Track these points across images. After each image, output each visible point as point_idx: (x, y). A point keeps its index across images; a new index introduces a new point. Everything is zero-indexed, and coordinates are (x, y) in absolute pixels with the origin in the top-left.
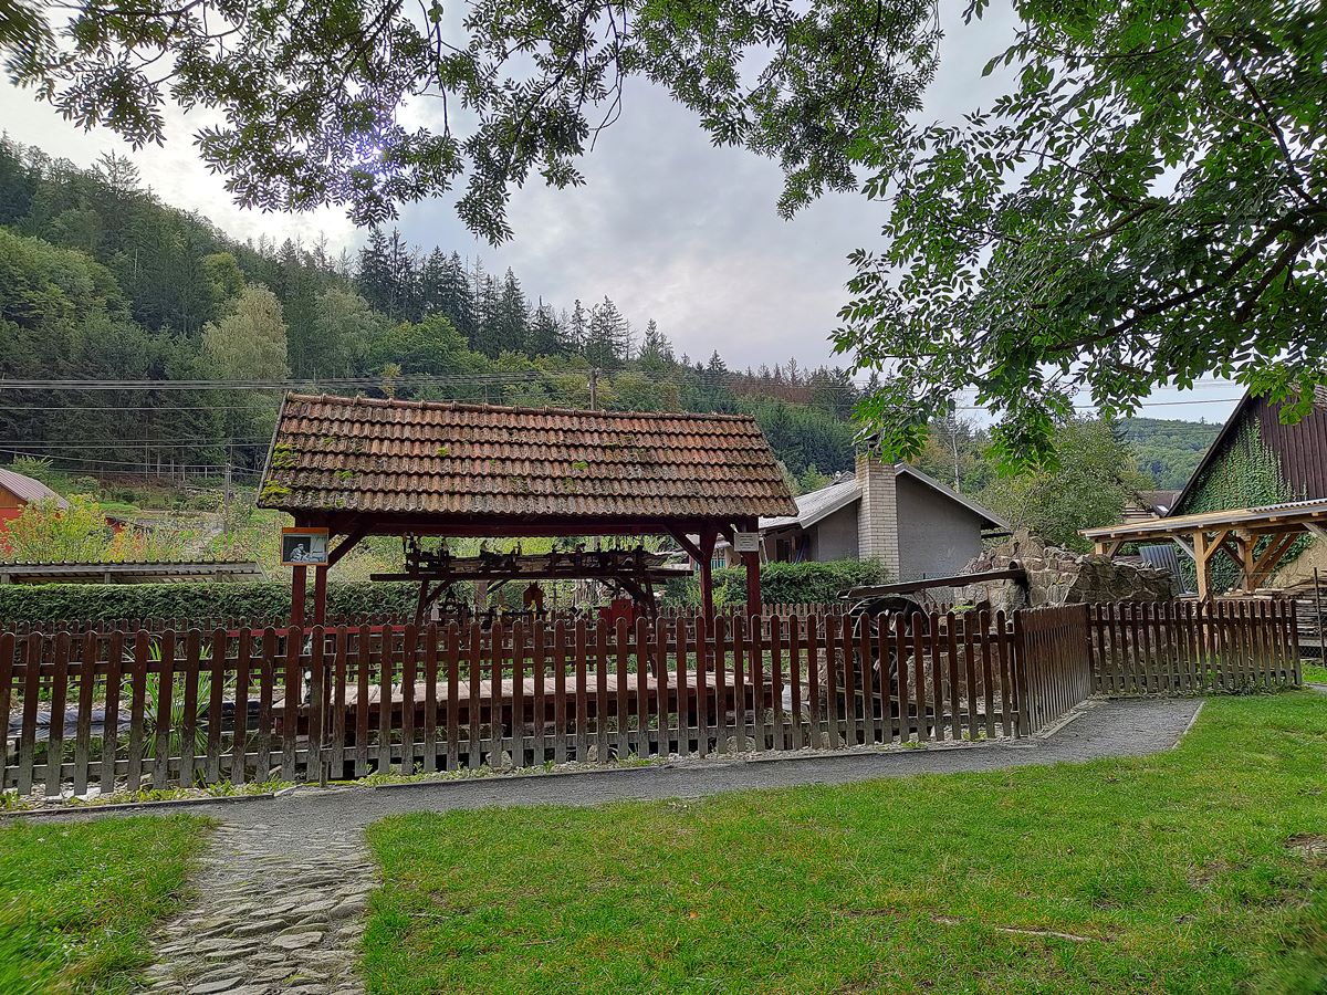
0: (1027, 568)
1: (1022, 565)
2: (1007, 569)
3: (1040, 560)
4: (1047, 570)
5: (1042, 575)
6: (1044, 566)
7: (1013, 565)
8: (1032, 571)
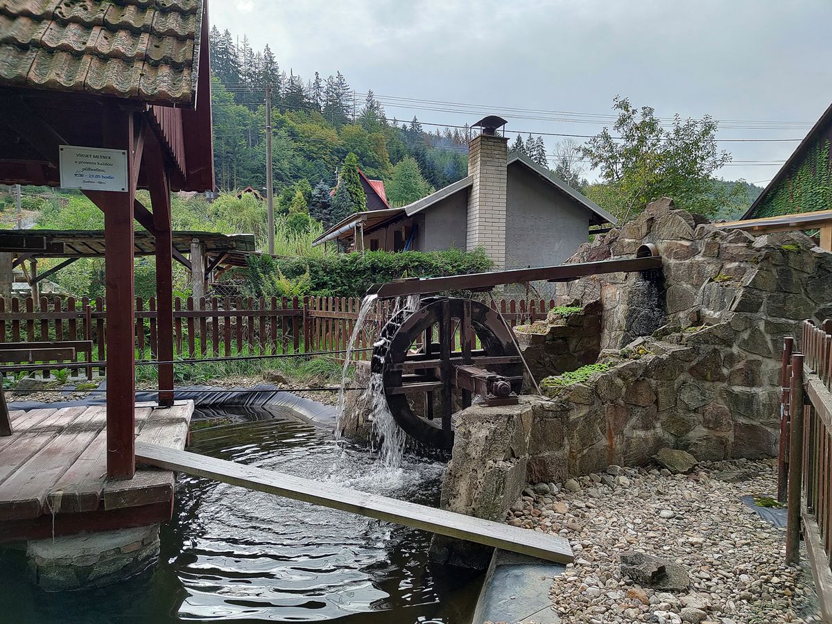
0: (664, 257)
1: (657, 252)
2: (633, 257)
3: (687, 243)
4: (699, 258)
5: (691, 266)
6: (693, 252)
7: (644, 251)
8: (672, 261)
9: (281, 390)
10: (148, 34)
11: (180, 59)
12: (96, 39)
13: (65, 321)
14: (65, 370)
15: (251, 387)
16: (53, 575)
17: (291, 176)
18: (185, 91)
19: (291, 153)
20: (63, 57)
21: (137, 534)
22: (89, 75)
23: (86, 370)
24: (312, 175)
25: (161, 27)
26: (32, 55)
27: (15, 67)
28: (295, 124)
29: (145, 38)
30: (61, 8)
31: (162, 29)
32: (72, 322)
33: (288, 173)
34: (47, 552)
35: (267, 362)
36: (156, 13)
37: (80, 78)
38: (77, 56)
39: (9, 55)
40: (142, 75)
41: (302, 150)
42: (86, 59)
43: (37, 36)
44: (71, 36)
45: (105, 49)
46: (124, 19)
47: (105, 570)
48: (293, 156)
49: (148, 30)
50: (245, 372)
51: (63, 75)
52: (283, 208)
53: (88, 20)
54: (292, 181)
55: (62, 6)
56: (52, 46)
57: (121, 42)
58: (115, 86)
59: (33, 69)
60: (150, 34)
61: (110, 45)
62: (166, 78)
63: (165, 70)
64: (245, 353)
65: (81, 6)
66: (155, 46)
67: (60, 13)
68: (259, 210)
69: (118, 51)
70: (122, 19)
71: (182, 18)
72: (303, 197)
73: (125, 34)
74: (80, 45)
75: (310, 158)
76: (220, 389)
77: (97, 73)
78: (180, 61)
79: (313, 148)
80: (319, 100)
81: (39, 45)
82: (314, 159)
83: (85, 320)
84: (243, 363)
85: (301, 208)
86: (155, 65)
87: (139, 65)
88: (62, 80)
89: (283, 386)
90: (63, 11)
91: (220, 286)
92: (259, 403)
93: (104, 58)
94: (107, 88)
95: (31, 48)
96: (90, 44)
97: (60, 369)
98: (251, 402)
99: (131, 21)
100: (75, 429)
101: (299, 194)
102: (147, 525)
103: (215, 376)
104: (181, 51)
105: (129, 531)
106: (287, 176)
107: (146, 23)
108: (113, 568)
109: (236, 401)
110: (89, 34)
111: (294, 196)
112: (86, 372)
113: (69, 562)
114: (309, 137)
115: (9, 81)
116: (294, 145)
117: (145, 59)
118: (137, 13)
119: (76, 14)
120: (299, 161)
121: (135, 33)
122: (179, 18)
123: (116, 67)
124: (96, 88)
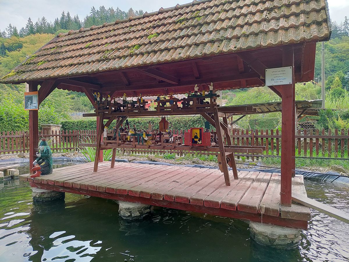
9: (342, 176)
10: (303, 14)
11: (320, 20)
12: (283, 23)
13: (245, 138)
14: (245, 157)
15: (324, 172)
16: (260, 237)
17: (330, 71)
18: (326, 33)
19: (331, 60)
20: (271, 33)
21: (292, 231)
22: (283, 37)
23: (252, 157)
24: (343, 68)
25: (308, 9)
26: (261, 36)
27: (255, 42)
28: (333, 45)
29: (302, 16)
30: (267, 15)
31: (308, 10)
32: (247, 139)
33: (329, 70)
34: (258, 228)
35: (332, 161)
36: (304, 4)
37: (280, 39)
38: (276, 31)
39: (252, 39)
40: (304, 31)
41: (337, 57)
42: (280, 31)
43: (261, 29)
44: (273, 25)
45: (287, 26)
46: (292, 11)
47: (280, 242)
48: (332, 61)
49: (303, 12)
50: (320, 165)
51: (273, 40)
52: (327, 86)
53: (278, 17)
54: (331, 73)
55: (267, 14)
56: (267, 30)
57: (293, 21)
58: (294, 39)
59: (262, 41)
60: (304, 14)
61: (288, 23)
62: (315, 30)
63: (314, 27)
64: (320, 155)
65: (274, 12)
66: (307, 18)
67: (267, 17)
68: (314, 89)
69: (292, 24)
70: (291, 12)
71: (316, 2)
72: (339, 80)
73: (293, 17)
74: (276, 27)
75: (341, 60)
76: (309, 171)
77: (285, 36)
78: (321, 20)
79: (343, 55)
80: (347, 30)
81: (262, 32)
82: (344, 60)
83: (252, 138)
84: (320, 160)
85: (338, 86)
86: (309, 26)
87: (302, 28)
88: (273, 42)
89: (343, 174)
90: (268, 16)
91: (302, 125)
92: (330, 180)
93: (286, 29)
94: (291, 40)
95: (259, 34)
96: (281, 25)
97: (243, 156)
98: (325, 179)
99: (295, 11)
100: (259, 180)
101: (337, 78)
102: (297, 228)
103: (305, 165)
104: (319, 16)
105: (289, 229)
106: (328, 71)
107: (302, 9)
108: (283, 243)
109: (317, 178)
110: (279, 22)
111: (334, 80)
112: (252, 158)
113: (266, 235)
114: (341, 50)
115: (254, 48)
116: (332, 55)
117: (304, 24)
118: (296, 7)
119: (273, 16)
120: (335, 63)
121: (297, 15)
122: (315, 3)
123: (293, 31)
124: (286, 42)
